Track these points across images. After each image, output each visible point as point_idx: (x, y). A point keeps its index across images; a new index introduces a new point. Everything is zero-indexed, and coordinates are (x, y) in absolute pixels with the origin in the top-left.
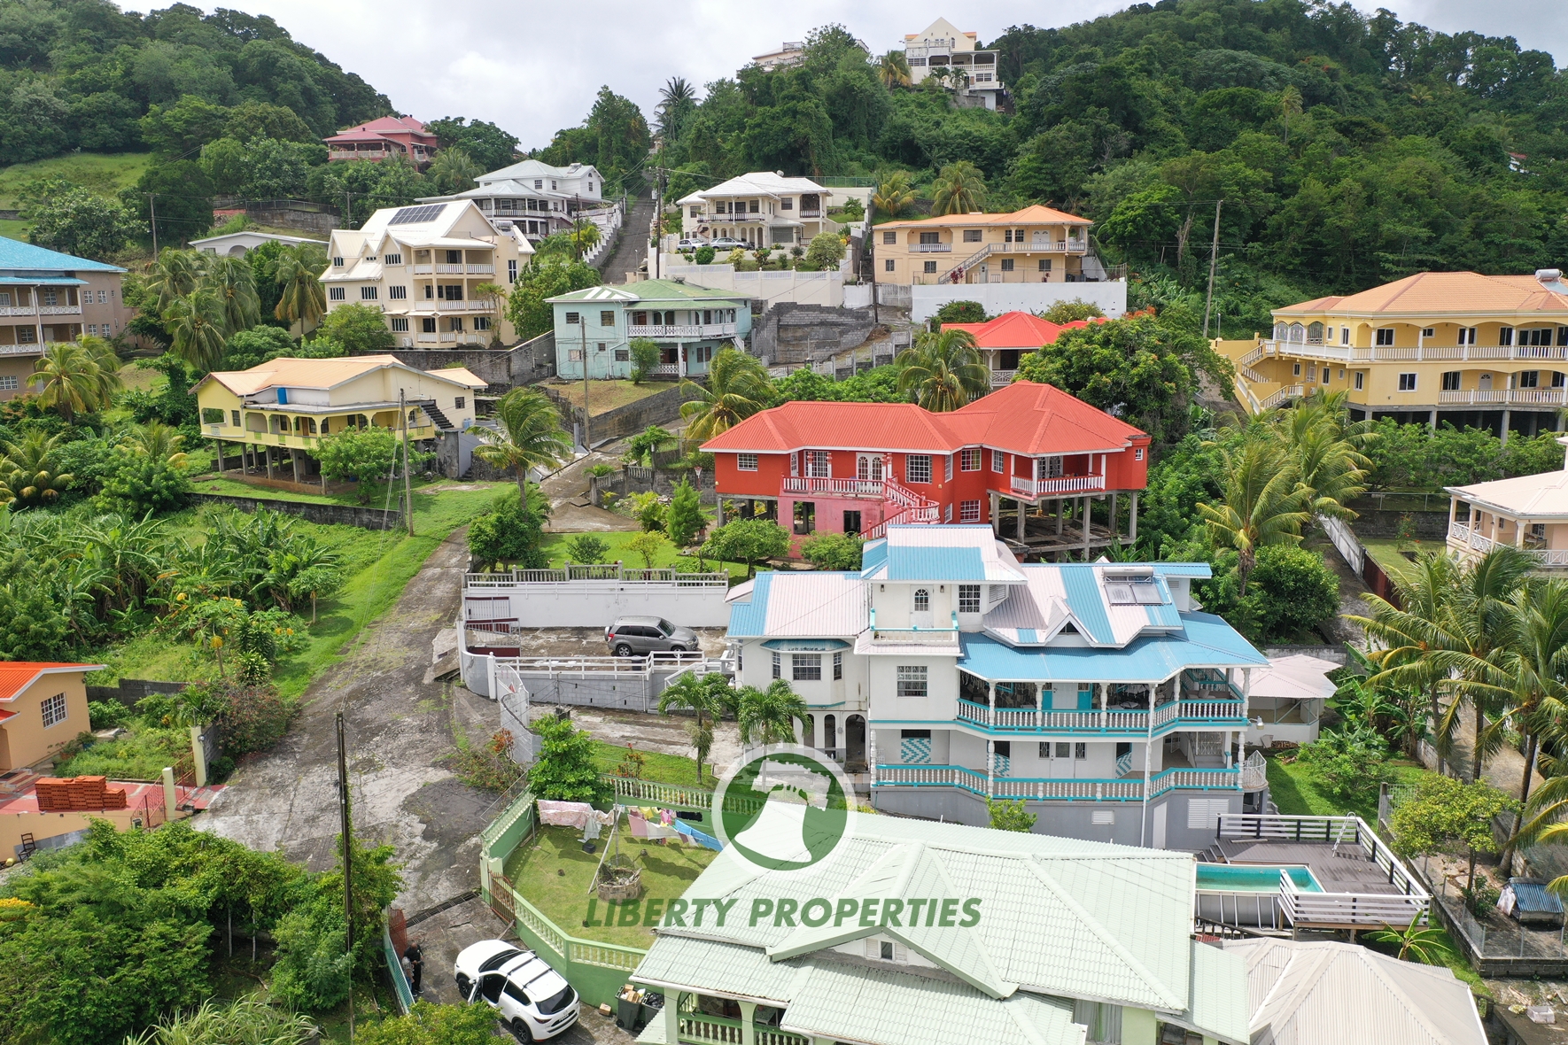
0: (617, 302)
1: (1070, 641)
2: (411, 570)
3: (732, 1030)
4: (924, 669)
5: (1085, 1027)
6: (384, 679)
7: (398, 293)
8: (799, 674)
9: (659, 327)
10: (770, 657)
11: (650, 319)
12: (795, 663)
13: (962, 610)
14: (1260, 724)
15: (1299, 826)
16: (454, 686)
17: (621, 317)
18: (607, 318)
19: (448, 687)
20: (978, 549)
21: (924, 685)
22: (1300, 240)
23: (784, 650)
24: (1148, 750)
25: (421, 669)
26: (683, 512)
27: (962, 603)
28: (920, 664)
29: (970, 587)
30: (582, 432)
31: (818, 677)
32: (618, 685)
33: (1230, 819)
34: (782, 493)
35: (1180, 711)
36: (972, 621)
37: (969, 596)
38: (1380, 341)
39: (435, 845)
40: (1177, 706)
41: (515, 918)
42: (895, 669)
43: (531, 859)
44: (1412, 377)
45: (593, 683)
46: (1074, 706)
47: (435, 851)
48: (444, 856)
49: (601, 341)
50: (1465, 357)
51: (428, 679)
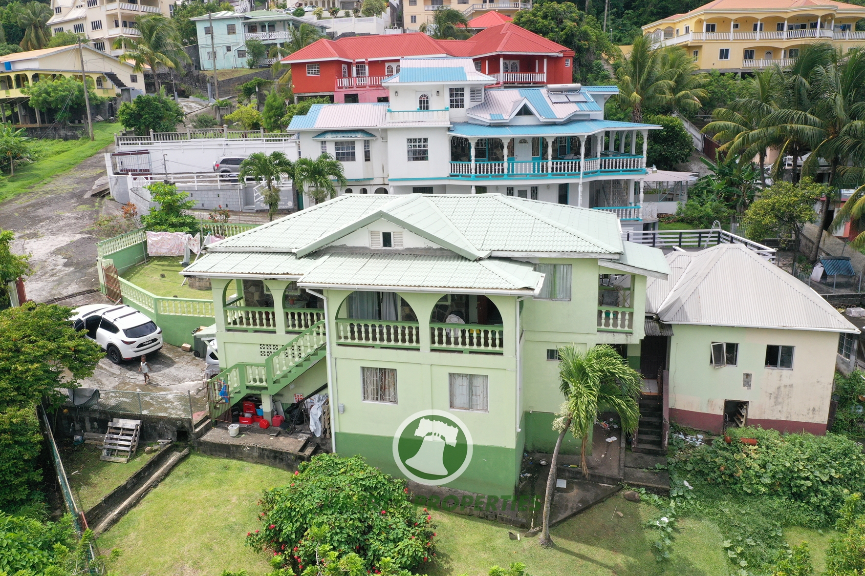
0: (237, 18)
1: (525, 120)
2: (89, 153)
3: (267, 314)
4: (426, 140)
5: (544, 275)
6: (55, 198)
7: (96, 25)
8: (341, 156)
9: (264, 34)
10: (319, 145)
11: (259, 29)
12: (337, 149)
13: (452, 106)
14: (655, 169)
15: (680, 238)
16: (106, 199)
17: (239, 27)
18: (231, 30)
19: (101, 200)
20: (462, 68)
21: (426, 152)
22: (655, 6)
23: (329, 137)
24: (580, 189)
25: (84, 192)
26: (272, 110)
27: (452, 101)
28: (423, 136)
29: (456, 90)
30: (213, 90)
31: (354, 159)
32: (221, 193)
33: (635, 234)
34: (337, 89)
35: (601, 165)
36: (459, 114)
37: (456, 96)
38: (708, 30)
39: (72, 269)
40: (599, 161)
41: (121, 296)
42: (406, 141)
43: (141, 271)
44: (727, 51)
45: (204, 192)
46: (530, 159)
47: (72, 272)
48: (78, 274)
49: (228, 45)
50: (758, 39)
51: (87, 195)
